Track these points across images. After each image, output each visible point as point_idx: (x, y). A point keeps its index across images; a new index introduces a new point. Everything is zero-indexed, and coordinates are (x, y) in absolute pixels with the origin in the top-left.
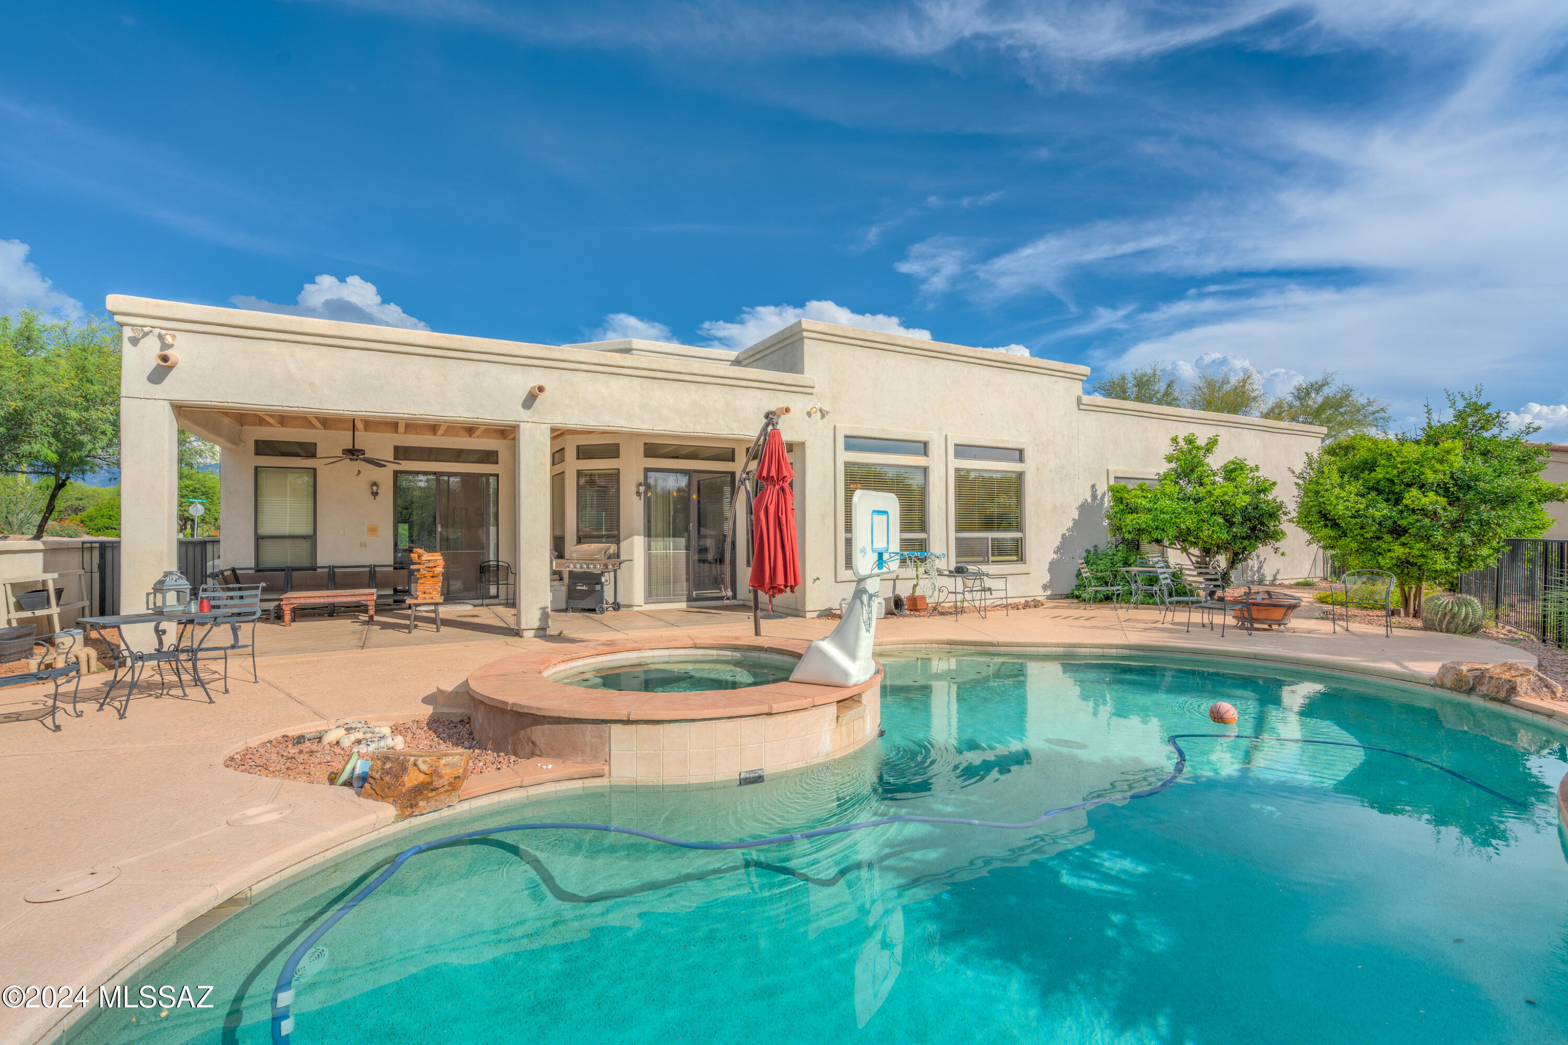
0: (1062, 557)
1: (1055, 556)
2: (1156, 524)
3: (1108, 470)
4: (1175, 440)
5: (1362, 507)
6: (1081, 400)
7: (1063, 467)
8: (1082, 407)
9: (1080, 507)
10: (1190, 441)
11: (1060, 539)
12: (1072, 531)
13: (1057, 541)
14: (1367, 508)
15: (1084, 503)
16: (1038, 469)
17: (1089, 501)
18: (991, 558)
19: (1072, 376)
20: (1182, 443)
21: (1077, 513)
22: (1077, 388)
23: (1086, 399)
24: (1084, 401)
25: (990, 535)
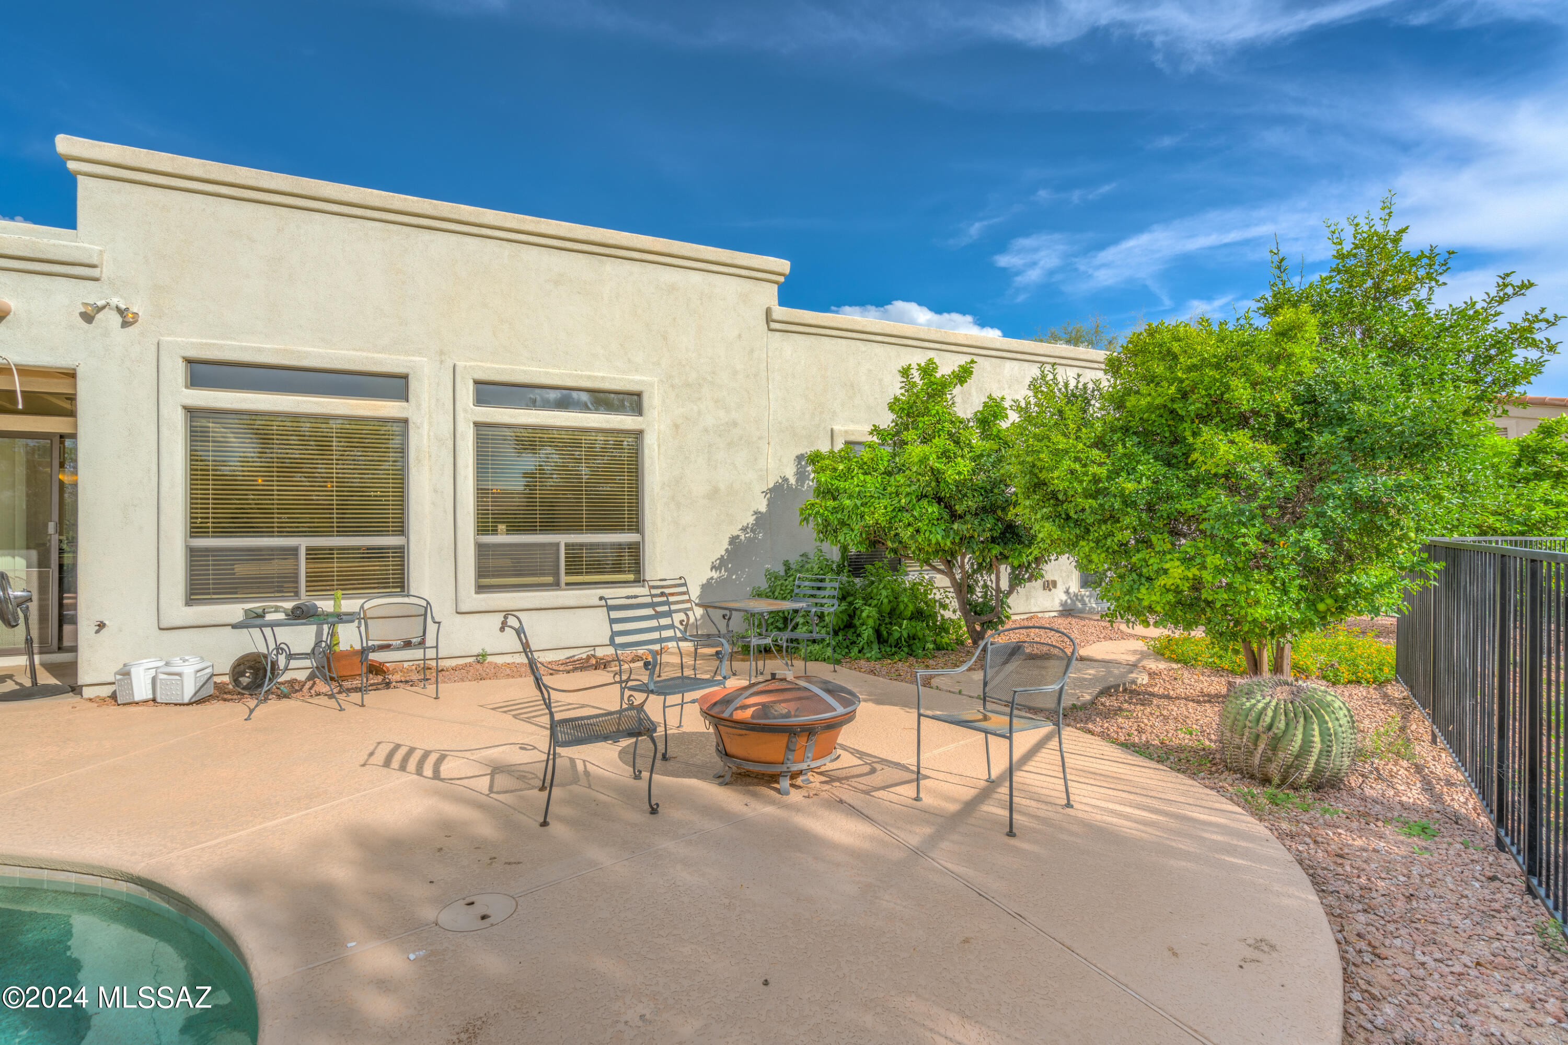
0: (729, 576)
1: (715, 574)
2: (839, 516)
3: (832, 430)
4: (905, 372)
5: (1102, 472)
6: (771, 315)
7: (735, 424)
8: (774, 325)
9: (771, 490)
10: (928, 370)
11: (725, 545)
12: (753, 531)
13: (721, 548)
14: (1114, 473)
15: (781, 485)
16: (677, 426)
17: (792, 481)
18: (564, 578)
19: (755, 275)
20: (916, 376)
21: (765, 502)
22: (769, 295)
23: (780, 312)
24: (775, 316)
25: (563, 539)
